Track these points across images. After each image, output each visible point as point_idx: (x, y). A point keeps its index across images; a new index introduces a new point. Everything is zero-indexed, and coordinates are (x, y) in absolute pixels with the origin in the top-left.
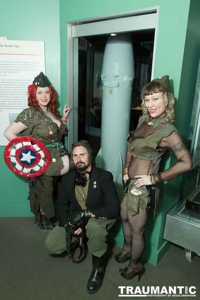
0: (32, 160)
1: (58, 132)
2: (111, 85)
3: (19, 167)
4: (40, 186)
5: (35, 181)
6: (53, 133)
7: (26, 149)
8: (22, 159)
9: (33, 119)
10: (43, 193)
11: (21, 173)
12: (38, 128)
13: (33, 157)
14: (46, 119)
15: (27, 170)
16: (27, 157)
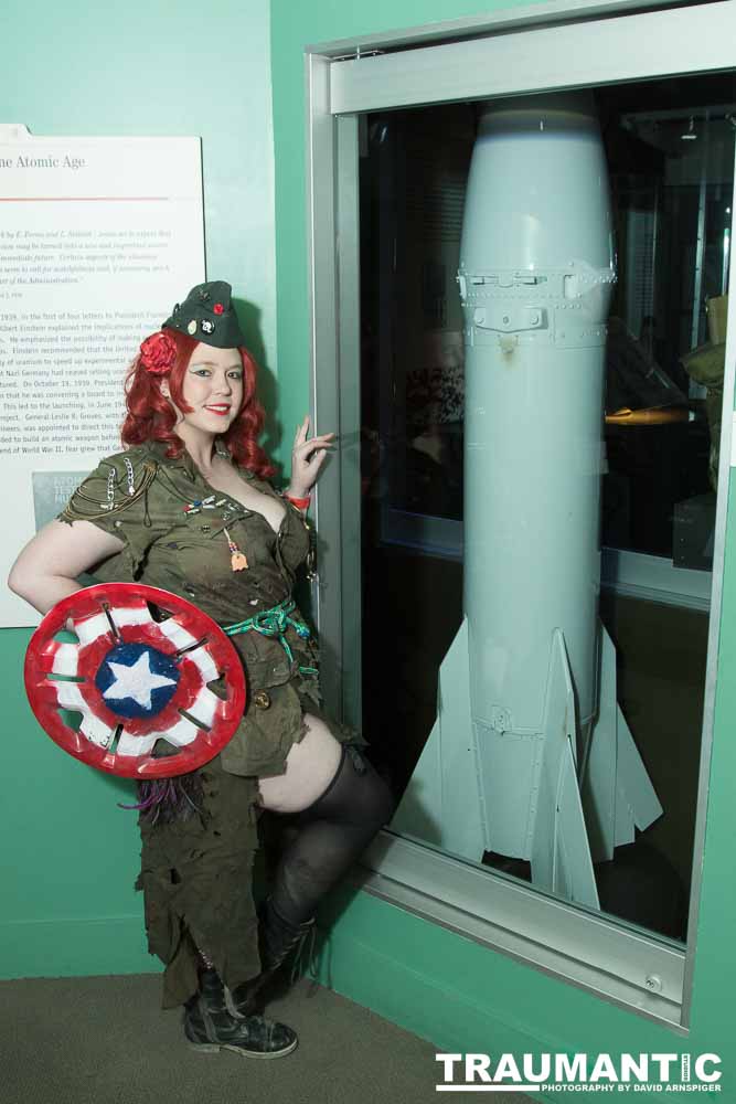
0: (158, 695)
1: (273, 554)
2: (506, 320)
3: (96, 730)
4: (196, 824)
5: (174, 798)
6: (248, 562)
7: (126, 645)
8: (110, 693)
9: (146, 504)
10: (204, 859)
11: (107, 760)
12: (173, 546)
13: (164, 681)
14: (211, 499)
15: (134, 745)
16: (135, 681)
